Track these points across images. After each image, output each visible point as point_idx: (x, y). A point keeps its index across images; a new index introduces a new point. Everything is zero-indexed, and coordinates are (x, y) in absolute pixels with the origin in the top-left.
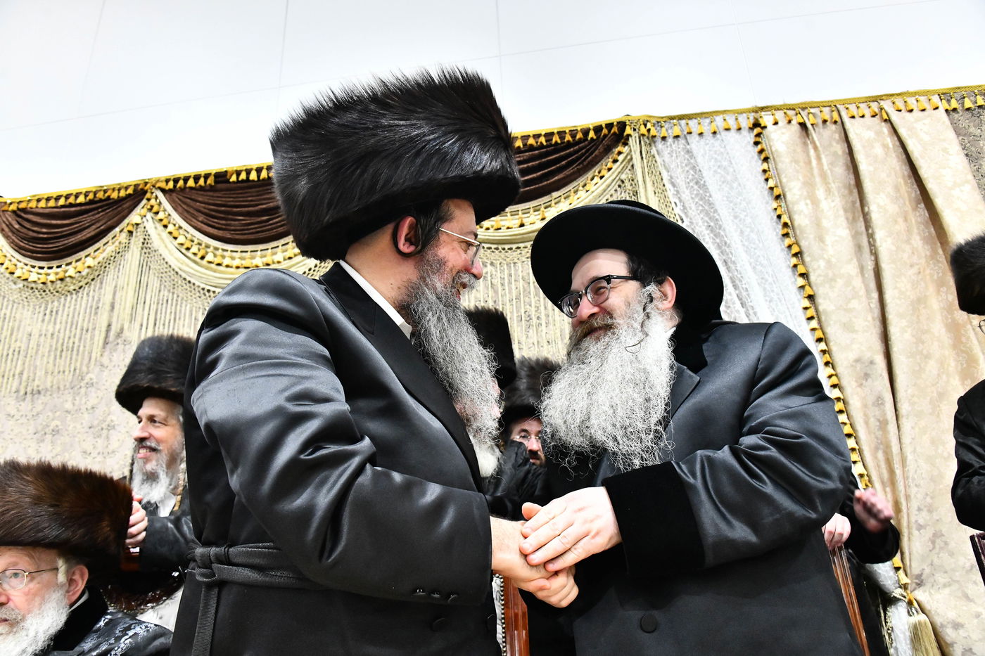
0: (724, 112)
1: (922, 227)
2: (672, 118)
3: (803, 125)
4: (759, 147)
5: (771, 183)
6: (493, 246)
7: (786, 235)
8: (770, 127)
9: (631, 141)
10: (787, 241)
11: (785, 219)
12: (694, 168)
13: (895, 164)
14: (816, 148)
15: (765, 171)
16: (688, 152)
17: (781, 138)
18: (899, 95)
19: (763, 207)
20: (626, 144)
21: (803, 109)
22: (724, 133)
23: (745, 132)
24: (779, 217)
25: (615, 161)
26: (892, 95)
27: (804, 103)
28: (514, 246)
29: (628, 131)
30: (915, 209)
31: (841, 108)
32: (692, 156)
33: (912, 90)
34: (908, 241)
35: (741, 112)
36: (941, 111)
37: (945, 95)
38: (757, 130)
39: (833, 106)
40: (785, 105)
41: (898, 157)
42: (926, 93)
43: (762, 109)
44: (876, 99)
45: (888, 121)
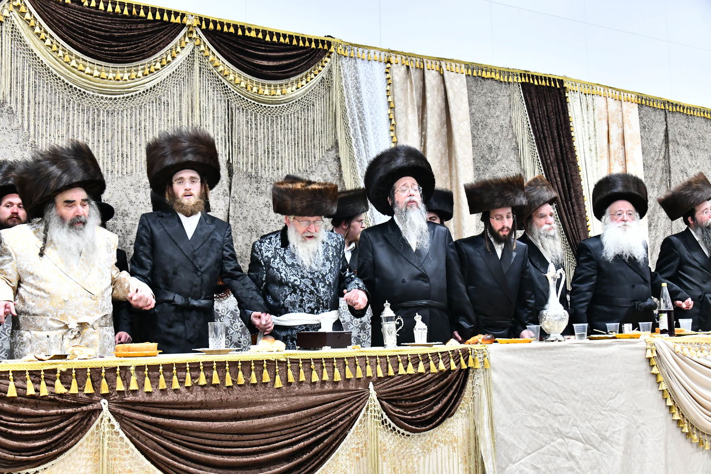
0: (375, 48)
1: (444, 137)
2: (351, 45)
3: (408, 67)
4: (388, 76)
5: (390, 99)
6: (256, 103)
7: (392, 130)
8: (394, 65)
9: (332, 56)
10: (392, 134)
11: (393, 122)
12: (356, 79)
13: (440, 101)
14: (411, 82)
15: (388, 90)
16: (355, 68)
17: (398, 73)
18: (449, 60)
19: (384, 111)
20: (329, 57)
21: (409, 56)
22: (374, 62)
23: (382, 64)
24: (391, 119)
25: (323, 66)
26: (447, 59)
27: (410, 54)
28: (267, 106)
29: (332, 49)
30: (443, 127)
31: (425, 60)
32: (357, 72)
33: (455, 58)
34: (438, 146)
35: (382, 50)
36: (464, 75)
37: (468, 66)
38: (388, 65)
39: (421, 58)
40: (402, 52)
41: (442, 97)
42: (460, 62)
43: (392, 51)
44: (440, 60)
45: (442, 75)
